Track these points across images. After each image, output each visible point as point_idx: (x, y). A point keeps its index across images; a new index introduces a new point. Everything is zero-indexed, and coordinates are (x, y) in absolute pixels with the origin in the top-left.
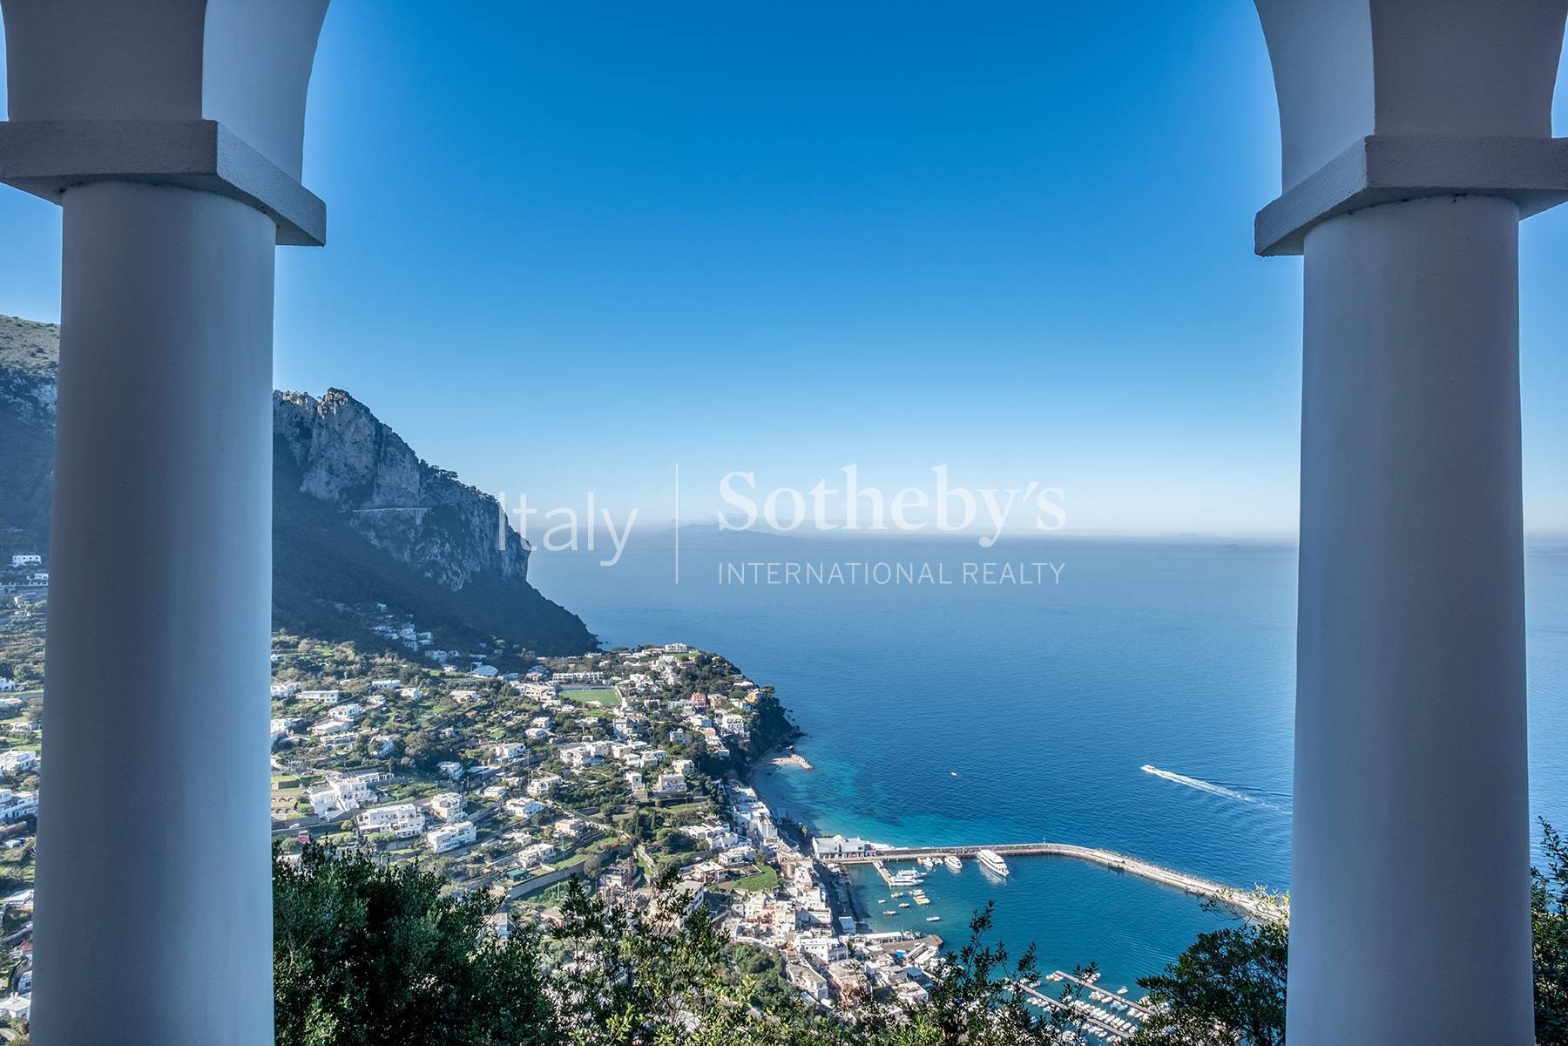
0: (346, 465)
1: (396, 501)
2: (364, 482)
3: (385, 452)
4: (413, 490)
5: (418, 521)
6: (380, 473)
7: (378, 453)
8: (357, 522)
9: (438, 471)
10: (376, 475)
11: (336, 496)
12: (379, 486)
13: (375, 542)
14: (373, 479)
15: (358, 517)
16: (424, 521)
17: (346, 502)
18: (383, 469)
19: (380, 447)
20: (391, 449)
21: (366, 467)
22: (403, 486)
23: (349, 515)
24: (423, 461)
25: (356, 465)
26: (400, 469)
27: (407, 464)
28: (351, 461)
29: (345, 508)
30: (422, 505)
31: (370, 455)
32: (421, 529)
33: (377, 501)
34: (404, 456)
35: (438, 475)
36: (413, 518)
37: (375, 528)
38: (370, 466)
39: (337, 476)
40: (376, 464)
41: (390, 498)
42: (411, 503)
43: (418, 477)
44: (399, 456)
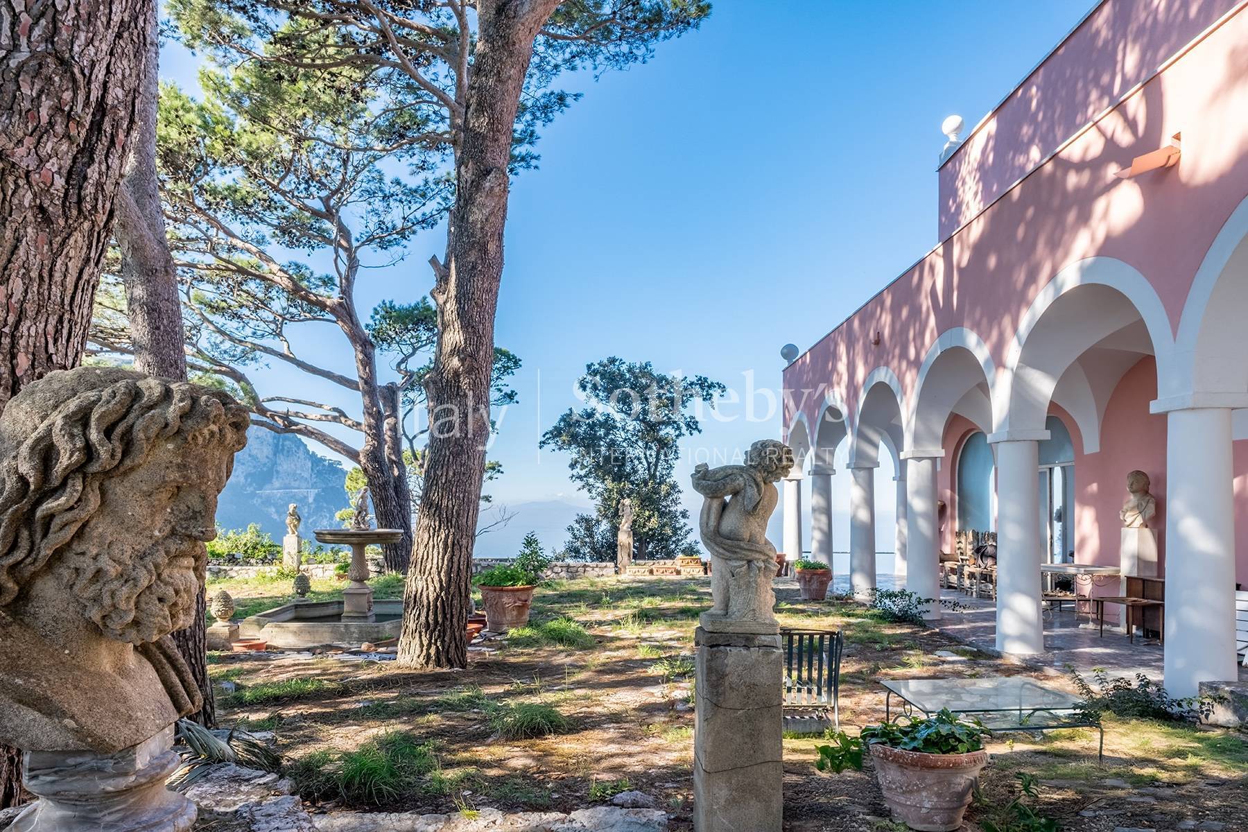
0: (250, 455)
1: (293, 484)
2: (265, 469)
3: (283, 445)
4: (306, 475)
5: (311, 500)
6: (278, 462)
7: (276, 446)
8: (259, 500)
9: (325, 460)
10: (276, 463)
11: (242, 480)
12: (278, 472)
13: (275, 516)
14: (273, 466)
15: (261, 497)
16: (314, 500)
17: (250, 485)
18: (281, 458)
19: (278, 441)
20: (287, 443)
21: (267, 457)
22: (298, 472)
23: (253, 495)
24: (313, 452)
25: (259, 456)
26: (296, 459)
27: (301, 454)
28: (254, 452)
29: (249, 489)
30: (314, 486)
31: (270, 448)
32: (313, 506)
33: (277, 484)
34: (298, 448)
35: (326, 463)
36: (306, 497)
37: (275, 505)
38: (270, 456)
39: (243, 464)
40: (275, 455)
41: (287, 481)
42: (304, 485)
43: (310, 465)
44: (294, 449)
